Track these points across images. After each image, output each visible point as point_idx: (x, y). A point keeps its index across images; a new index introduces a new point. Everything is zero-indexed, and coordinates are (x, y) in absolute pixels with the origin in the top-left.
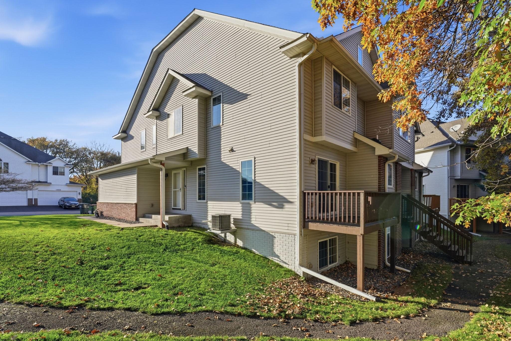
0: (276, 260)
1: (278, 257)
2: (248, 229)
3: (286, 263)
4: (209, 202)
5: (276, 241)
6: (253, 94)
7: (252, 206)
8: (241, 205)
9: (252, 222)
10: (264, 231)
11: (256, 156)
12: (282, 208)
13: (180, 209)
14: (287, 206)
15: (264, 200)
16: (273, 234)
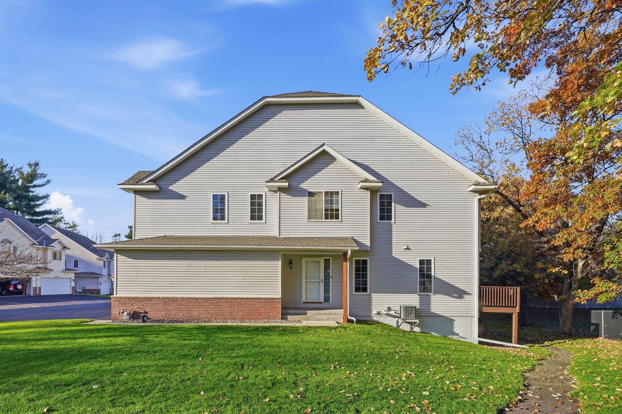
0: (455, 337)
1: (458, 335)
2: (426, 316)
3: (464, 338)
4: (373, 294)
5: (455, 322)
6: (432, 206)
7: (432, 297)
8: (418, 297)
9: (432, 310)
10: (444, 316)
11: (435, 257)
12: (461, 298)
13: (322, 303)
14: (466, 296)
15: (444, 292)
16: (452, 318)
